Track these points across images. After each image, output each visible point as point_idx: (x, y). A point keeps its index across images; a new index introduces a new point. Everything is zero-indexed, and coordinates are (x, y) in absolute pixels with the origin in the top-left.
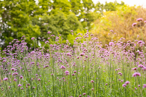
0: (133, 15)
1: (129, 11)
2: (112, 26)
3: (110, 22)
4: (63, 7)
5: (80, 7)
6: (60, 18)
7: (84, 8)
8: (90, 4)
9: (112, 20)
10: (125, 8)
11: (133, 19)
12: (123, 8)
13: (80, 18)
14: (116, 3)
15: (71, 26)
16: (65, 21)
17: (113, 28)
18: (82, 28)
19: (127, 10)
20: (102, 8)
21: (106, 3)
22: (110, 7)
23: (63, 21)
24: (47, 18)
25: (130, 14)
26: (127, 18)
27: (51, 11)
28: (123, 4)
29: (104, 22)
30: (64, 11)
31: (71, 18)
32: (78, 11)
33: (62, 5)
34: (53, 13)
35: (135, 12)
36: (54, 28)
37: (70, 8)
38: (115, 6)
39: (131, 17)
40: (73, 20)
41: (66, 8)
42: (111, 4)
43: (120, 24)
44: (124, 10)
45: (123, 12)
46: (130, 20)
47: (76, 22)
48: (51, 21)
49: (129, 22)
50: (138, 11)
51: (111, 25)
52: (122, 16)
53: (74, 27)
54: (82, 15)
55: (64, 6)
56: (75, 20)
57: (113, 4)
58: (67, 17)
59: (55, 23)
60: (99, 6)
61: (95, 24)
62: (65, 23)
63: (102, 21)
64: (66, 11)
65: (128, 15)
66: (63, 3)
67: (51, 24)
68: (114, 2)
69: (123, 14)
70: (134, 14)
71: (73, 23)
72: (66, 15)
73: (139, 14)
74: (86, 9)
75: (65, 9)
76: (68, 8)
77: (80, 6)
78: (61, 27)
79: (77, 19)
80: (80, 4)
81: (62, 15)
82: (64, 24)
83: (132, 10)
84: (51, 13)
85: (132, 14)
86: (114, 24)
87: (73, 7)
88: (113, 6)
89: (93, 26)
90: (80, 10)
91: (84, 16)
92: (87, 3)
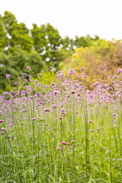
0: (112, 52)
1: (107, 46)
2: (86, 66)
3: (84, 61)
4: (23, 44)
5: (44, 44)
6: (20, 57)
7: (49, 45)
8: (57, 40)
9: (86, 58)
10: (101, 43)
11: (112, 57)
12: (99, 43)
13: (44, 57)
14: (89, 38)
15: (34, 68)
16: (26, 61)
17: (88, 68)
18: (47, 69)
19: (104, 45)
20: (71, 44)
21: (76, 37)
22: (81, 43)
23: (24, 61)
24: (4, 58)
25: (108, 50)
26: (104, 55)
27: (9, 49)
28: (97, 38)
29: (75, 61)
30: (24, 49)
31: (33, 57)
32: (41, 49)
33: (22, 42)
34: (12, 52)
35: (114, 47)
36: (13, 71)
37: (32, 45)
38: (87, 41)
39: (109, 54)
40: (35, 61)
41: (27, 45)
42: (82, 39)
43: (96, 63)
44: (100, 45)
45: (99, 48)
46: (108, 58)
47: (39, 62)
48: (9, 62)
49: (107, 61)
50: (118, 47)
51: (85, 64)
52: (99, 52)
53: (37, 69)
54: (47, 54)
55: (25, 43)
56: (38, 60)
57: (85, 39)
58: (28, 56)
59: (13, 65)
60: (67, 42)
61: (65, 64)
62: (26, 64)
63: (73, 60)
64: (27, 49)
65: (106, 51)
66: (23, 40)
67: (9, 66)
68: (87, 36)
69: (99, 51)
70: (113, 50)
71: (36, 64)
72: (27, 53)
73: (118, 50)
74: (53, 46)
75: (25, 46)
76: (29, 45)
77: (45, 42)
78: (21, 69)
79: (41, 58)
80: (45, 39)
81: (23, 54)
82: (25, 66)
83: (110, 45)
84: (9, 52)
85: (111, 50)
86: (89, 64)
87: (37, 44)
88: (84, 42)
89: (62, 66)
90: (44, 48)
91: (50, 55)
92: (54, 38)
